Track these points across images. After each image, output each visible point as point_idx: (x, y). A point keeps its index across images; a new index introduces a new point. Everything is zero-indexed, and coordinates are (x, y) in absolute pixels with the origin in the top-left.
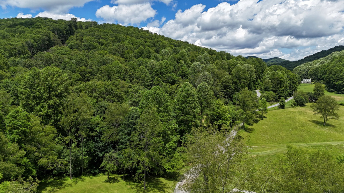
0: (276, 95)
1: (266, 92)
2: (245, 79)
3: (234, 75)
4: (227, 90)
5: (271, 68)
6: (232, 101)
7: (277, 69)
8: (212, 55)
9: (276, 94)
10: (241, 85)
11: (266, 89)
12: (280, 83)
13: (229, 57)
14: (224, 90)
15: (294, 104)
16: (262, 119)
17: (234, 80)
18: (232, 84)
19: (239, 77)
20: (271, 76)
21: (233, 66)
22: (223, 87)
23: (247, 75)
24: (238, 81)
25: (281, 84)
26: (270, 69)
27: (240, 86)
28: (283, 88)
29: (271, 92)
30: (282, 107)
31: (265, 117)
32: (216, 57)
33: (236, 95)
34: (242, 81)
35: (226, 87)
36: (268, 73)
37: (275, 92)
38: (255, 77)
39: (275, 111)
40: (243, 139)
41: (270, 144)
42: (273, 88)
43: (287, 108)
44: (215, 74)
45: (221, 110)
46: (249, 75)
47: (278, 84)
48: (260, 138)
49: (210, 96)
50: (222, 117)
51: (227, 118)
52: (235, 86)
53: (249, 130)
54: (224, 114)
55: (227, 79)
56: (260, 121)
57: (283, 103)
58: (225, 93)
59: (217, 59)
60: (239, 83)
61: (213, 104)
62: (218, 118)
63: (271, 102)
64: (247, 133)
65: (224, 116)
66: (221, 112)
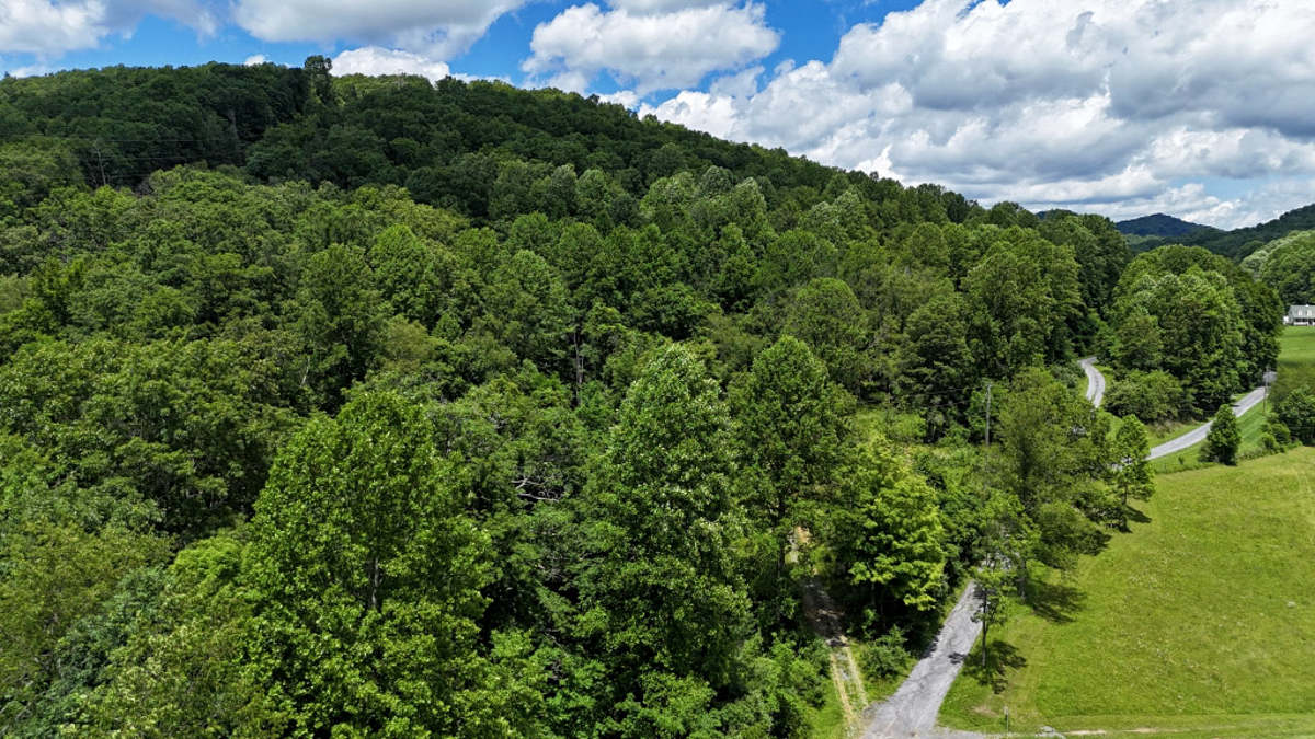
0: (1184, 386)
1: (1135, 373)
2: (1032, 312)
3: (976, 295)
4: (940, 370)
5: (1154, 261)
6: (967, 425)
7: (1186, 265)
8: (881, 201)
9: (1187, 382)
10: (1008, 347)
11: (1134, 359)
12: (1203, 330)
13: (958, 208)
14: (925, 370)
15: (1280, 437)
16: (1124, 530)
17: (977, 322)
18: (963, 340)
19: (1002, 306)
20: (1159, 297)
21: (976, 252)
22: (922, 353)
23: (1041, 293)
24: (995, 325)
25: (1206, 337)
26: (1150, 262)
27: (1004, 348)
28: (1216, 356)
29: (1160, 376)
30: (1222, 452)
31: (1140, 518)
32: (900, 208)
33: (987, 392)
34: (1016, 323)
35: (931, 354)
36: (1146, 281)
37: (1178, 372)
38: (1078, 301)
39: (1185, 474)
40: (1019, 663)
41: (1185, 712)
42: (1167, 352)
43: (1250, 456)
44: (880, 289)
45: (889, 502)
46: (1048, 295)
47: (1193, 333)
48: (1120, 668)
49: (824, 421)
50: (898, 538)
51: (928, 544)
52: (978, 346)
53: (1053, 599)
54: (906, 521)
55: (941, 312)
56: (1109, 538)
57: (1227, 436)
58: (928, 382)
59: (903, 219)
60: (1001, 334)
61: (845, 469)
62: (872, 542)
63: (1162, 424)
64: (1042, 623)
65: (909, 531)
66: (892, 515)
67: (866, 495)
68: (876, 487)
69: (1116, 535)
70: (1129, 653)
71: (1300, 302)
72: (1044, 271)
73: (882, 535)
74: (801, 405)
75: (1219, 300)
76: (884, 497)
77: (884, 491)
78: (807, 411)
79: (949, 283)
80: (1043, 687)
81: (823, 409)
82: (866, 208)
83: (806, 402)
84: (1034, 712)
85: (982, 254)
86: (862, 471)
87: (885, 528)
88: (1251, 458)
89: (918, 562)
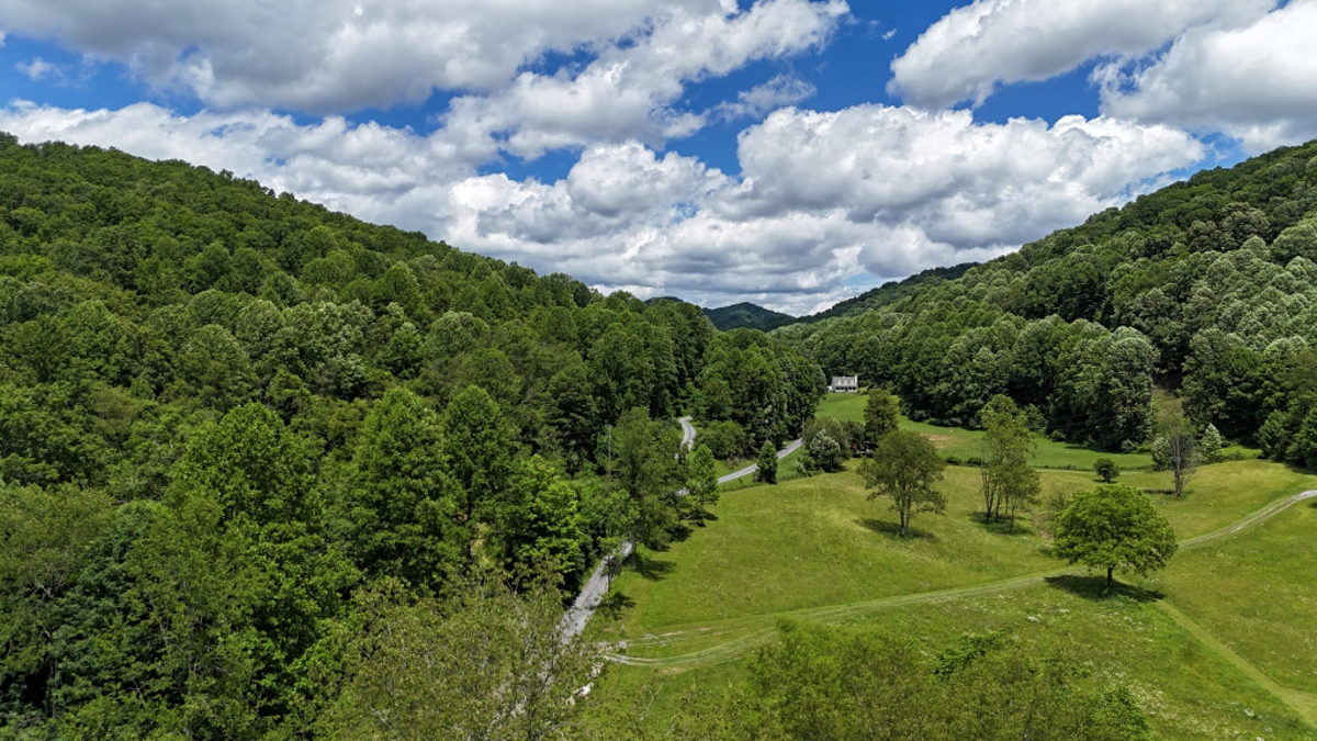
0: (747, 432)
1: (714, 423)
2: (639, 375)
3: (598, 362)
4: (575, 420)
6: (595, 461)
7: (748, 343)
8: (520, 287)
9: (748, 428)
10: (623, 400)
11: (714, 413)
12: (759, 390)
13: (582, 295)
14: (564, 420)
15: (808, 466)
16: (702, 525)
17: (600, 382)
18: (591, 396)
19: (617, 371)
20: (729, 367)
21: (597, 331)
22: (561, 406)
23: (646, 362)
24: (613, 385)
25: (760, 395)
26: (724, 340)
27: (620, 402)
28: (769, 409)
29: (730, 424)
30: (767, 475)
31: (711, 517)
32: (536, 293)
33: (608, 435)
34: (628, 384)
35: (568, 407)
36: (719, 355)
37: (742, 421)
38: (675, 370)
39: (743, 490)
40: (631, 605)
41: (728, 617)
42: (735, 407)
43: (785, 479)
44: (527, 359)
45: (544, 499)
46: (650, 363)
47: (752, 391)
48: (693, 599)
49: (501, 444)
50: (551, 524)
51: (571, 527)
52: (602, 401)
53: (655, 568)
54: (556, 512)
55: (574, 375)
56: (692, 531)
57: (768, 463)
58: (565, 430)
59: (539, 303)
60: (617, 393)
61: (514, 477)
62: (534, 529)
63: (732, 459)
64: (646, 581)
65: (558, 519)
66: (547, 508)
67: (529, 496)
68: (536, 490)
69: (697, 530)
70: (699, 591)
71: (840, 375)
72: (647, 345)
73: (540, 523)
74: (484, 433)
75: (769, 369)
76: (541, 497)
77: (542, 493)
78: (487, 437)
79: (578, 355)
80: (646, 614)
81: (500, 435)
82: (507, 293)
83: (487, 431)
84: (641, 628)
85: (603, 332)
86: (527, 480)
87: (542, 518)
88: (788, 479)
89: (565, 540)
